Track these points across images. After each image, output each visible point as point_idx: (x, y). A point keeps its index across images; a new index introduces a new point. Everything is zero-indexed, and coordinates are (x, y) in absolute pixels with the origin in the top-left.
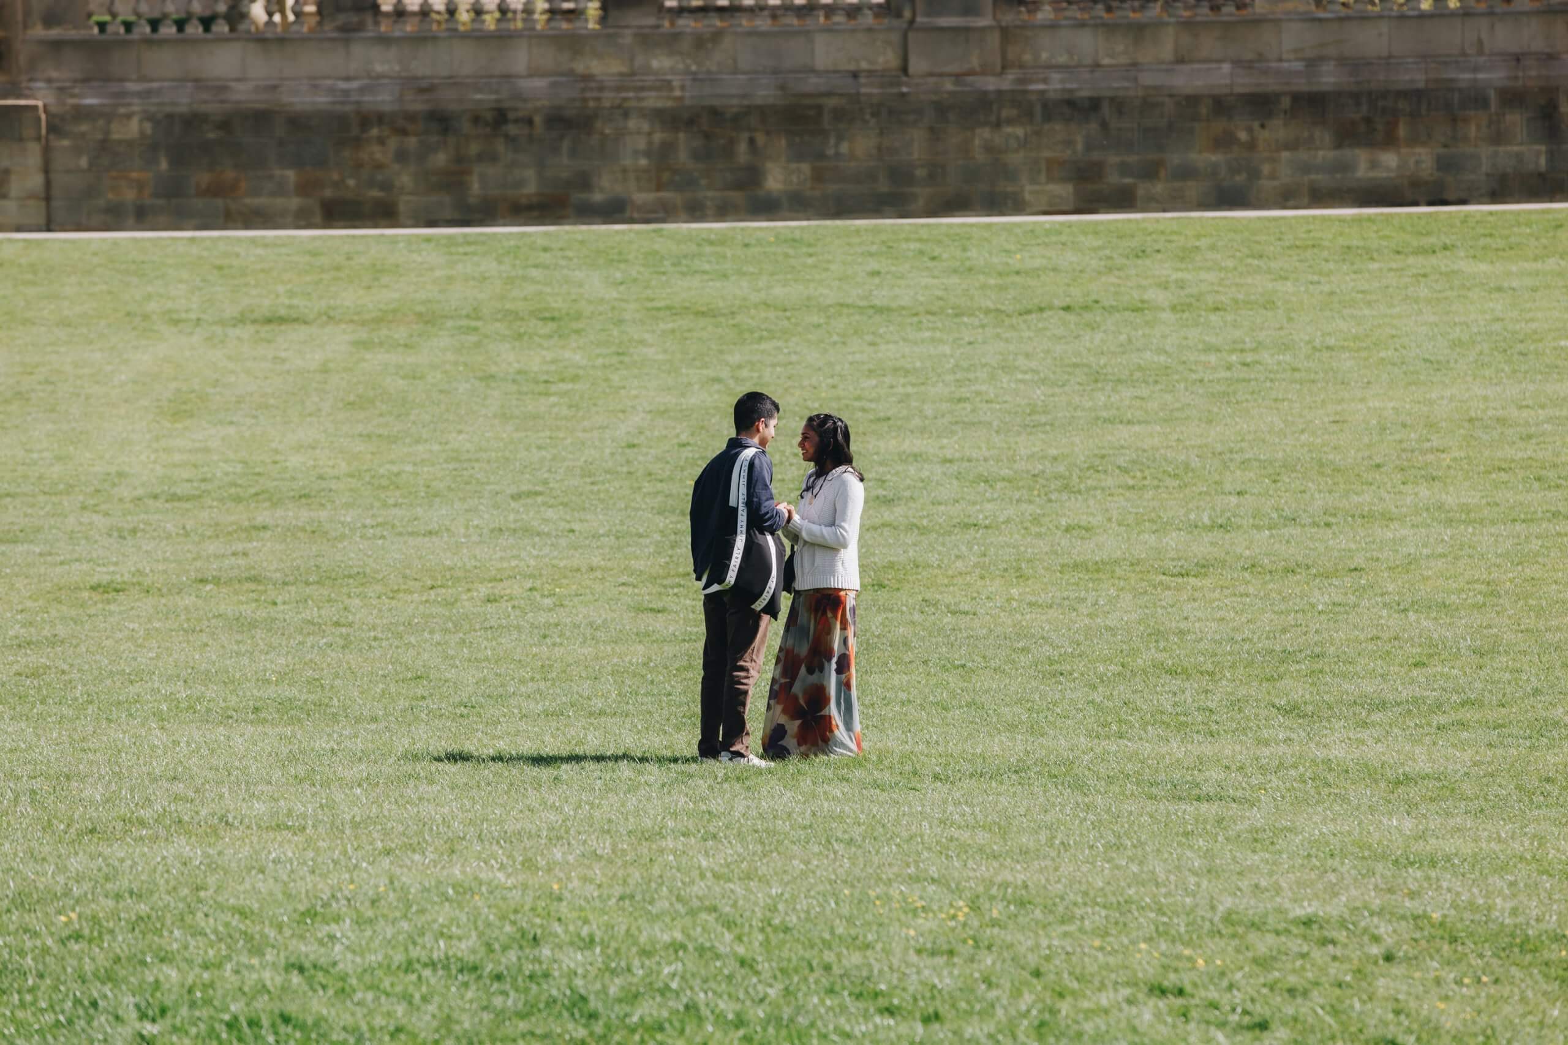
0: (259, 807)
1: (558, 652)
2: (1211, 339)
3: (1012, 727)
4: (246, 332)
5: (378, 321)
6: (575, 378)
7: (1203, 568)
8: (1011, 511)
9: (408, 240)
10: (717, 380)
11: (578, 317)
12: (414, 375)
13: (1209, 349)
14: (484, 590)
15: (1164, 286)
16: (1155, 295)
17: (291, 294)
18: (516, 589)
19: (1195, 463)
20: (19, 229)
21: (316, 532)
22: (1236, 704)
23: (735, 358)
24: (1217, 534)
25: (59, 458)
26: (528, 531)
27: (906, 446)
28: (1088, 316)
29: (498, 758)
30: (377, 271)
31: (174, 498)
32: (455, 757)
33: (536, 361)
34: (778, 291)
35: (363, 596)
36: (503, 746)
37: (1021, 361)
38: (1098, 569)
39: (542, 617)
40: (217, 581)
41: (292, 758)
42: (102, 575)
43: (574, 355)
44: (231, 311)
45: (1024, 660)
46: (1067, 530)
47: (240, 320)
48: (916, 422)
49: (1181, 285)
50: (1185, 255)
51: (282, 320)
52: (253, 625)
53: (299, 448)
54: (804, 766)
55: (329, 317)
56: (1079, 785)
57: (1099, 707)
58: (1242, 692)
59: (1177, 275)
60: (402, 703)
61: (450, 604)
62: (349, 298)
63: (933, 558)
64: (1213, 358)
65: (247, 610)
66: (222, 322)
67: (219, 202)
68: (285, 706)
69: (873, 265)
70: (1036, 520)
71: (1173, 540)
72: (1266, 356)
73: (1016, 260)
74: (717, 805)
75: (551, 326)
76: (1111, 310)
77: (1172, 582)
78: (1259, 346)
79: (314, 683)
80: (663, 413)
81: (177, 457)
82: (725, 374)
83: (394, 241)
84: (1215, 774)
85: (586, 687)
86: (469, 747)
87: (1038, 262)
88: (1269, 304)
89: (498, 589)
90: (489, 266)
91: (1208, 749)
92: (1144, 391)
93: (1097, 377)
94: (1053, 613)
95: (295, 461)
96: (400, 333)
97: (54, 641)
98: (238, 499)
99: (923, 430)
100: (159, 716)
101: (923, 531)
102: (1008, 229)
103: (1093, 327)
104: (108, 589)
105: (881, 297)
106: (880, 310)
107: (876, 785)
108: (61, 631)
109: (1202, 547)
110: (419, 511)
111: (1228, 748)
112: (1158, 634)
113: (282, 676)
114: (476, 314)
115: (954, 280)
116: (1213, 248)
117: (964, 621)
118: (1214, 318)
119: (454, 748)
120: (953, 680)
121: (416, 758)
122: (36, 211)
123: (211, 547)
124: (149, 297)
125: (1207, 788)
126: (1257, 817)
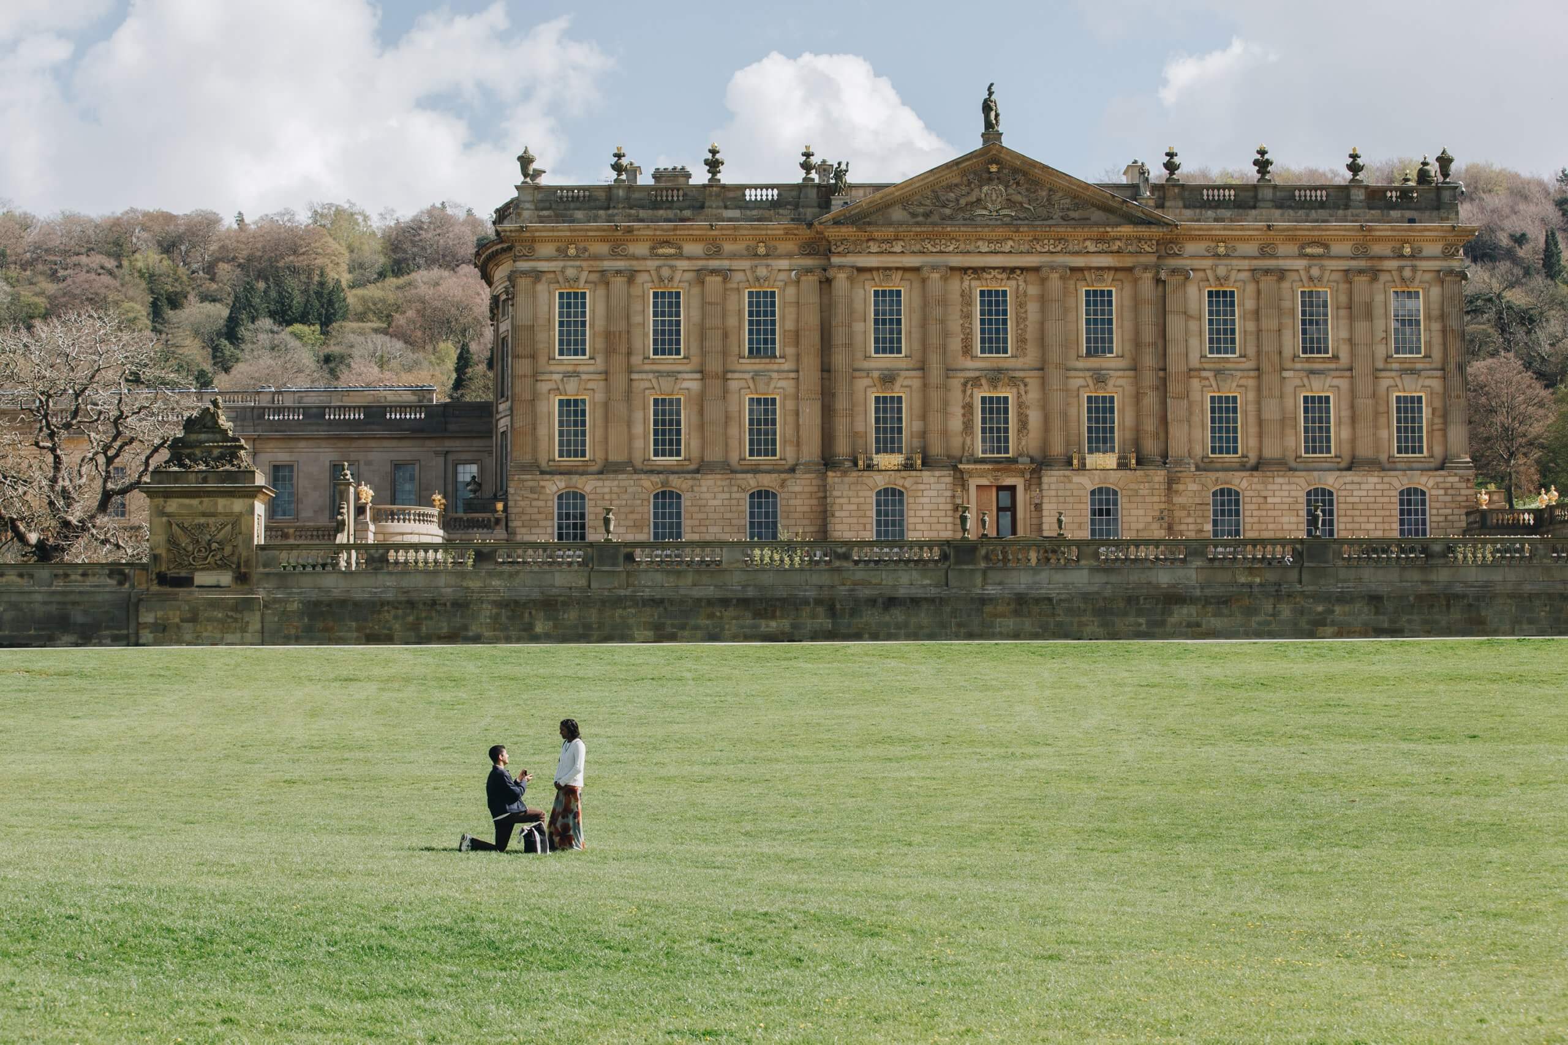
0: (360, 867)
1: (464, 809)
2: (708, 691)
3: (641, 840)
4: (337, 684)
5: (387, 680)
6: (463, 704)
7: (709, 779)
8: (634, 757)
9: (399, 650)
10: (518, 705)
11: (464, 679)
12: (402, 702)
13: (707, 695)
14: (432, 784)
15: (690, 671)
16: (688, 675)
17: (354, 670)
18: (445, 784)
19: (704, 739)
20: (252, 644)
21: (366, 761)
22: (726, 832)
23: (525, 697)
24: (713, 767)
25: (269, 732)
26: (448, 762)
27: (592, 731)
28: (660, 682)
29: (445, 849)
30: (387, 661)
31: (313, 747)
32: (428, 849)
33: (448, 697)
34: (541, 671)
35: (387, 787)
36: (446, 845)
37: (636, 699)
38: (669, 779)
39: (456, 796)
40: (331, 780)
41: (366, 849)
42: (287, 777)
43: (462, 694)
44: (332, 676)
45: (644, 814)
46: (656, 764)
47: (335, 680)
48: (596, 722)
49: (696, 670)
50: (698, 659)
51: (351, 680)
52: (346, 797)
53: (359, 729)
54: (562, 854)
55: (369, 679)
56: (669, 863)
57: (673, 832)
58: (728, 827)
59: (694, 667)
60: (405, 828)
61: (420, 790)
62: (376, 671)
63: (606, 775)
64: (709, 699)
65: (343, 791)
66: (328, 681)
67: (327, 634)
68: (361, 828)
69: (577, 661)
70: (644, 760)
71: (696, 768)
72: (729, 698)
73: (632, 661)
74: (534, 868)
75: (453, 683)
76: (669, 680)
77: (698, 785)
78: (726, 695)
79: (371, 820)
80: (497, 717)
81: (313, 732)
82: (521, 702)
83: (393, 650)
84: (721, 858)
85: (475, 823)
86: (434, 845)
87: (641, 661)
88: (730, 679)
89: (438, 785)
90: (430, 660)
91: (716, 849)
92: (683, 711)
93: (665, 705)
94: (653, 796)
95: (358, 734)
96: (396, 685)
97: (271, 802)
98: (336, 749)
99: (599, 725)
100: (313, 830)
101: (601, 764)
102: (630, 648)
103: (662, 686)
104: (291, 782)
105: (580, 674)
106: (581, 679)
107: (591, 861)
108: (274, 798)
109: (708, 771)
110: (406, 754)
111: (726, 849)
112: (693, 805)
113: (359, 817)
114: (425, 678)
115: (609, 667)
116: (708, 656)
117: (618, 799)
118: (709, 683)
119: (428, 845)
120: (617, 822)
121: (414, 849)
122: (258, 636)
123: (328, 767)
124: (301, 671)
125: (717, 864)
126: (739, 874)
